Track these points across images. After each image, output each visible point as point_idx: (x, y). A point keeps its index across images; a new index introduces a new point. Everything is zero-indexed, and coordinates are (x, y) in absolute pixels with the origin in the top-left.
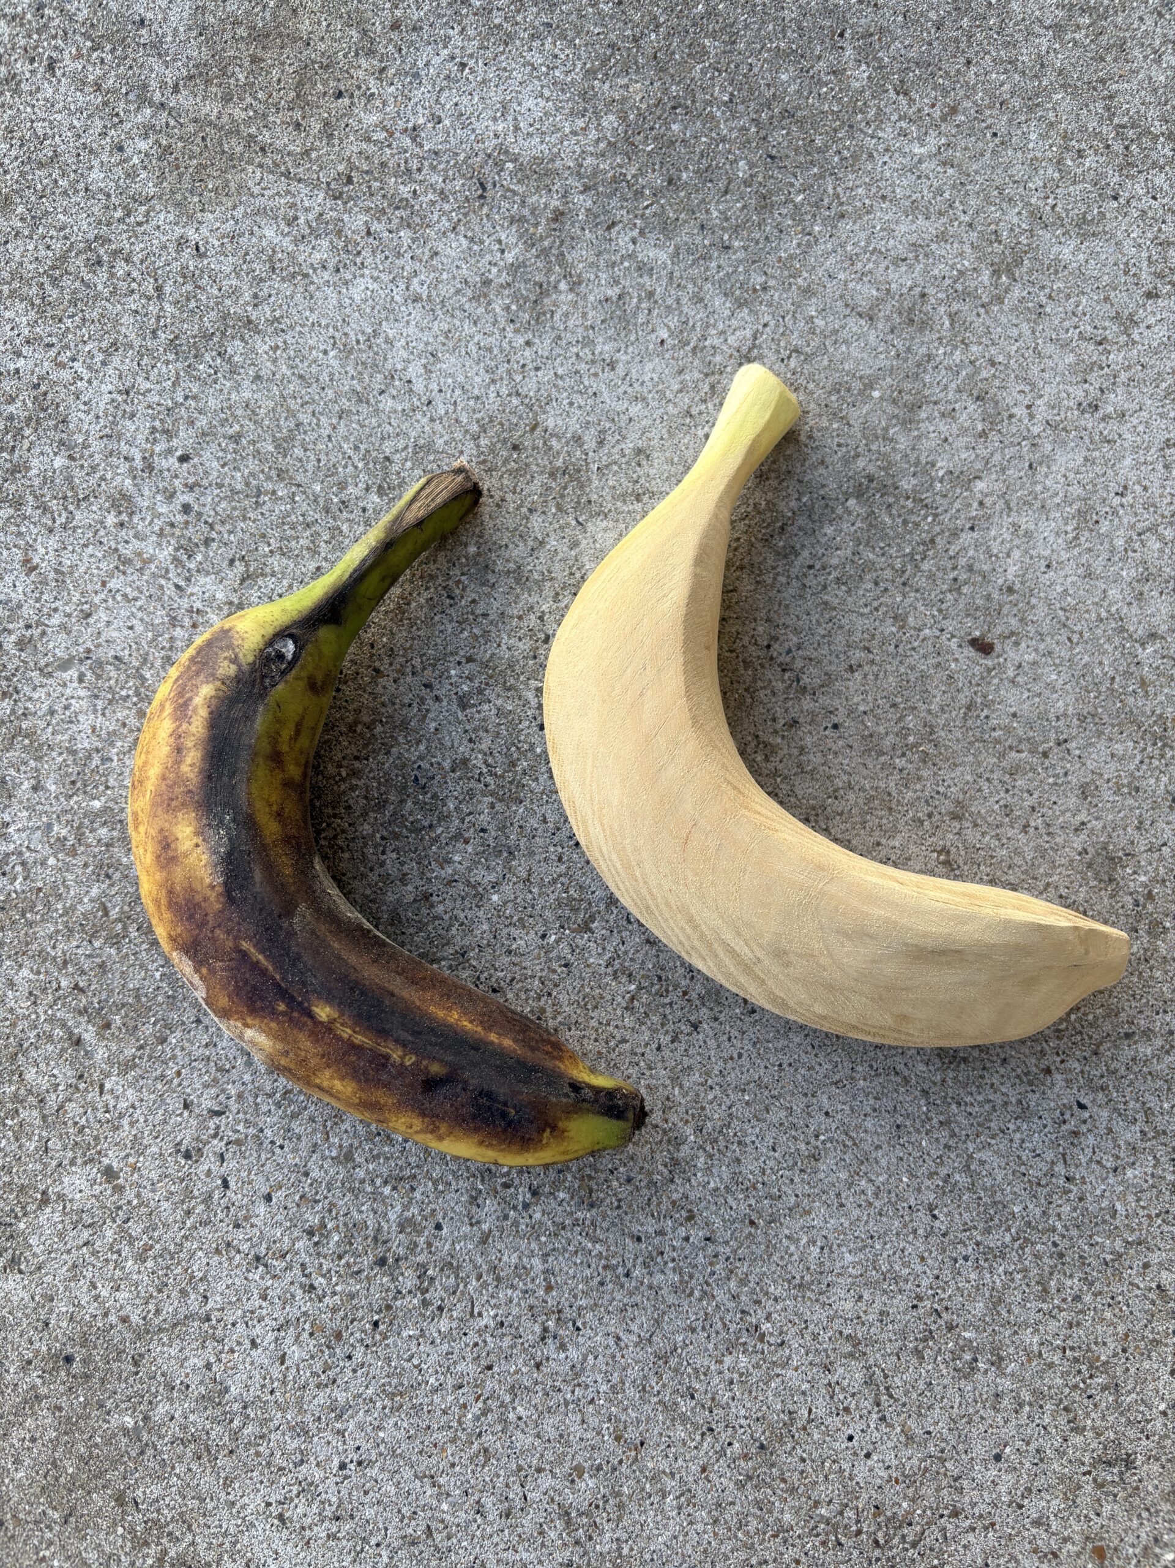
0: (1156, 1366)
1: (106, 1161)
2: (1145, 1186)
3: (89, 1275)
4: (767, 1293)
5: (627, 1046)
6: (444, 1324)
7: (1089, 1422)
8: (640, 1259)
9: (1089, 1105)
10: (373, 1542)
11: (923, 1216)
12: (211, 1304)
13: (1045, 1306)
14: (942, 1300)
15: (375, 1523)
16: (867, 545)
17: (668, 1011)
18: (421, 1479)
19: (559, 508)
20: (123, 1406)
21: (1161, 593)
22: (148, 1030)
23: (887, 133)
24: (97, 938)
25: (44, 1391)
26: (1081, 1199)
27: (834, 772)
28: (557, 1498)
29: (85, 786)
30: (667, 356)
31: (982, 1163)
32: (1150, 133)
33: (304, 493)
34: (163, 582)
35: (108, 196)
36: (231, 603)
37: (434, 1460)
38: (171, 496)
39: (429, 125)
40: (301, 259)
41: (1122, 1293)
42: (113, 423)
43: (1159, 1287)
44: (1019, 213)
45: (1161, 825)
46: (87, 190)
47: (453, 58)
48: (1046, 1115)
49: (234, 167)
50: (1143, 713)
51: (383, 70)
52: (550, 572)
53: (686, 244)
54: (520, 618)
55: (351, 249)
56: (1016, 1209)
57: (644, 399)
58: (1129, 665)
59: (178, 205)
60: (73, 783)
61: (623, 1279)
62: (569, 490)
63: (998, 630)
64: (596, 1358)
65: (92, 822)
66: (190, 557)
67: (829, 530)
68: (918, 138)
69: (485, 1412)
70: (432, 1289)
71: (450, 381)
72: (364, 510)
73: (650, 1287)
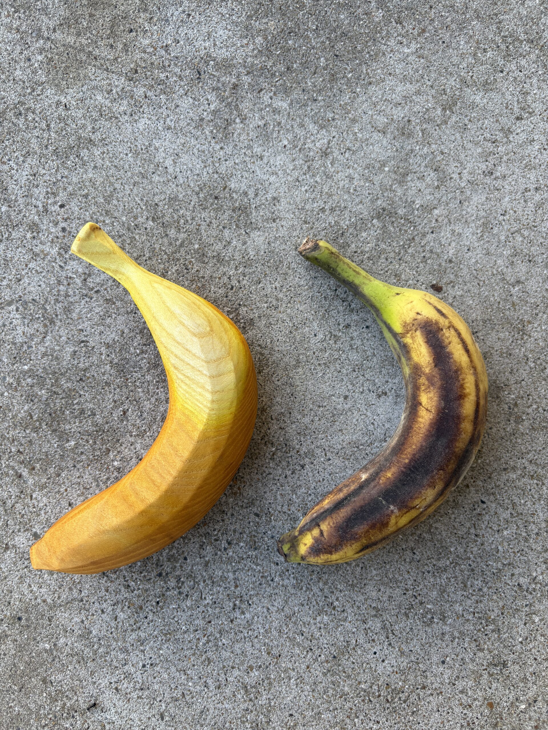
0: (517, 621)
1: (34, 530)
2: (512, 538)
3: (28, 581)
4: (336, 588)
5: (271, 476)
6: (189, 603)
7: (486, 646)
8: (278, 573)
9: (486, 501)
10: (158, 700)
11: (409, 553)
12: (83, 594)
13: (465, 593)
14: (417, 591)
15: (159, 691)
16: (382, 241)
17: (290, 460)
18: (179, 671)
19: (237, 226)
20: (45, 639)
21: (522, 262)
22: (52, 470)
23: (392, 42)
24: (28, 429)
25: (9, 633)
26: (482, 545)
27: (366, 349)
28: (241, 680)
29: (21, 359)
30: (287, 153)
31: (436, 528)
32: (519, 39)
33: (118, 221)
34: (54, 264)
35: (24, 82)
36: (85, 274)
37: (185, 663)
38: (56, 224)
39: (173, 44)
40: (114, 110)
41: (501, 587)
42: (28, 190)
43: (519, 585)
44: (455, 80)
45: (521, 371)
46: (14, 80)
47: (184, 12)
48: (466, 506)
49: (82, 67)
50: (513, 319)
51: (151, 18)
52: (233, 256)
53: (296, 99)
54: (220, 278)
55: (137, 104)
56: (452, 550)
57: (276, 174)
58: (507, 296)
59: (56, 85)
60: (15, 358)
61: (270, 582)
62: (242, 218)
63: (444, 281)
64: (258, 617)
65: (24, 376)
66: (66, 252)
67: (364, 234)
68: (407, 45)
69: (208, 642)
70: (183, 587)
71: (185, 167)
72: (146, 229)
73: (283, 586)
